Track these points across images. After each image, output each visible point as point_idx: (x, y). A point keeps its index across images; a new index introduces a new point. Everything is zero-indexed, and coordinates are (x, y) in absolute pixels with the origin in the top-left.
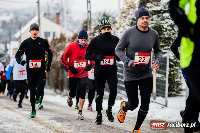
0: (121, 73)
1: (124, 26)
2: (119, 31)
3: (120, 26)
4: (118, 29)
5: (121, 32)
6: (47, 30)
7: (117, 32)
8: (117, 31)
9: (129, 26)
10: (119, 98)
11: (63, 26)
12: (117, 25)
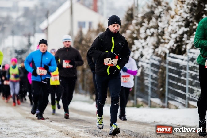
0: (177, 74)
1: (181, 13)
2: (174, 20)
3: (176, 14)
4: (173, 17)
5: (176, 22)
6: (82, 19)
7: (172, 22)
8: (171, 20)
9: (187, 13)
10: (174, 107)
11: (102, 15)
12: (172, 13)
